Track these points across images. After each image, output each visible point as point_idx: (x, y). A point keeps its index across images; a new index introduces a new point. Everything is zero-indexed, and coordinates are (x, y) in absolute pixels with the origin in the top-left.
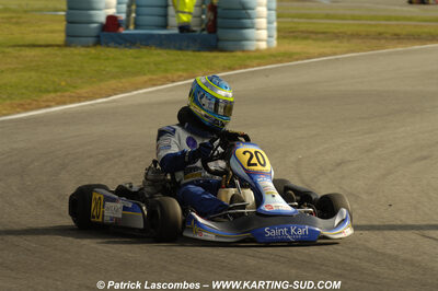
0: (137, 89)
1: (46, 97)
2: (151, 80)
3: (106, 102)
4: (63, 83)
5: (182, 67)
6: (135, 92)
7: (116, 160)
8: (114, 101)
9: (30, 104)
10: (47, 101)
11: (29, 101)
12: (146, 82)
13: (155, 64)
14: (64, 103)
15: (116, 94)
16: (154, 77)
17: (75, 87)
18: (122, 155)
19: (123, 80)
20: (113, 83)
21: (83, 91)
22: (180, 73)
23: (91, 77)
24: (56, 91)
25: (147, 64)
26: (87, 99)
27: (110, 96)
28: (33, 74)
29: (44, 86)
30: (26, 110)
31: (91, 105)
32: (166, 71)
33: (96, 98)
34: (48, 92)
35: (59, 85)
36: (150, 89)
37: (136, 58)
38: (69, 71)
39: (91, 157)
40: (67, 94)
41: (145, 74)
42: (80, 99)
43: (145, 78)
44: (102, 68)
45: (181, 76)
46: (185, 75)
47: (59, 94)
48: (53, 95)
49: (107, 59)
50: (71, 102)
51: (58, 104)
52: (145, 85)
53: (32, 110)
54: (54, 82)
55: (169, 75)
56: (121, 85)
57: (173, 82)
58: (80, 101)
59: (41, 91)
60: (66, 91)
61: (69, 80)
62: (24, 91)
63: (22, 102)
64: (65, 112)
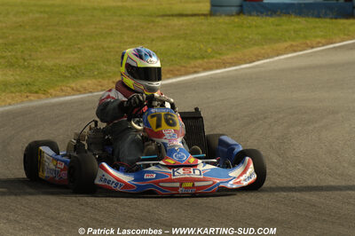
1: (193, 63)
2: (292, 45)
3: (249, 68)
4: (209, 50)
5: (322, 33)
6: (277, 58)
7: (261, 122)
8: (257, 66)
9: (178, 70)
10: (196, 67)
11: (178, 67)
12: (286, 48)
13: (295, 31)
14: (211, 69)
15: (259, 60)
16: (294, 43)
17: (220, 54)
18: (265, 118)
19: (265, 47)
20: (256, 50)
21: (228, 57)
22: (319, 40)
23: (235, 45)
24: (203, 58)
25: (287, 31)
26: (231, 64)
27: (254, 61)
28: (181, 42)
29: (192, 53)
30: (176, 76)
31: (236, 70)
32: (305, 37)
34: (196, 58)
35: (206, 51)
36: (290, 55)
37: (277, 25)
38: (213, 39)
39: (237, 119)
40: (212, 60)
41: (285, 41)
42: (224, 65)
43: (286, 44)
44: (246, 35)
45: (319, 43)
46: (323, 41)
47: (206, 60)
48: (200, 61)
49: (250, 27)
50: (217, 68)
51: (205, 70)
52: (286, 51)
53: (181, 75)
54: (200, 49)
55: (308, 42)
56: (263, 51)
57: (312, 47)
58: (225, 67)
59: (188, 58)
60: (213, 57)
61: (214, 47)
62: (173, 58)
63: (171, 68)
64: (211, 77)
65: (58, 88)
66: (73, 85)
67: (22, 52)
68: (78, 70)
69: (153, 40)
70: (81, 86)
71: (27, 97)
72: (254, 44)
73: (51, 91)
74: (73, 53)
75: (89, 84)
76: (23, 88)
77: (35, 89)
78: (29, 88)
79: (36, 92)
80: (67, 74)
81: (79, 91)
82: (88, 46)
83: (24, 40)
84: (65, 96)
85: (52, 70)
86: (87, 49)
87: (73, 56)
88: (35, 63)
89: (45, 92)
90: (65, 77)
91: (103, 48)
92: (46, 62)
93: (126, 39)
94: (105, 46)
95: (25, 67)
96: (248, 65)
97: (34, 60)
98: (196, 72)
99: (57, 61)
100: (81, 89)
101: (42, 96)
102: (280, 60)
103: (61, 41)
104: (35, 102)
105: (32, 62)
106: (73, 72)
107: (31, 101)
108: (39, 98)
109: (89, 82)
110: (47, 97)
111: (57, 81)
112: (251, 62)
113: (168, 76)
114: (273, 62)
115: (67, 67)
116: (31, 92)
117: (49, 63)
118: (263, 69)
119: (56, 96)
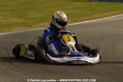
0: (112, 16)
1: (83, 18)
4: (88, 14)
6: (112, 17)
7: (106, 39)
9: (78, 20)
10: (84, 19)
12: (115, 13)
13: (118, 8)
14: (89, 20)
15: (106, 17)
16: (118, 12)
17: (92, 15)
18: (107, 37)
19: (108, 13)
20: (105, 14)
21: (95, 16)
23: (97, 12)
24: (86, 16)
25: (116, 7)
26: (96, 19)
27: (104, 18)
28: (79, 10)
29: (83, 14)
30: (76, 22)
31: (97, 21)
32: (122, 10)
33: (99, 19)
34: (84, 16)
35: (87, 14)
36: (116, 16)
37: (112, 5)
38: (90, 10)
39: (97, 37)
40: (89, 17)
41: (115, 11)
42: (94, 19)
44: (101, 9)
47: (87, 17)
48: (85, 17)
49: (103, 6)
50: (91, 20)
51: (87, 20)
53: (78, 22)
54: (85, 13)
56: (107, 14)
58: (94, 20)
59: (81, 16)
60: (89, 16)
61: (90, 12)
62: (76, 16)
63: (75, 19)
64: (89, 23)
65: (36, 25)
66: (41, 24)
67: (24, 12)
68: (43, 19)
69: (69, 9)
70: (44, 25)
71: (25, 28)
72: (104, 12)
73: (33, 26)
74: (41, 13)
75: (46, 24)
76: (24, 25)
77: (28, 25)
78: (26, 25)
79: (28, 26)
80: (39, 20)
81: (43, 27)
82: (47, 11)
83: (25, 8)
84: (38, 28)
85: (34, 19)
86: (46, 12)
87: (41, 14)
88: (28, 16)
89: (31, 27)
90: (38, 21)
91: (52, 12)
92: (32, 16)
93: (60, 9)
94: (52, 11)
95: (25, 18)
96: (102, 19)
97: (28, 15)
98: (84, 21)
99: (36, 16)
100: (44, 26)
101: (30, 28)
102: (113, 17)
103: (37, 9)
104: (28, 30)
105: (27, 16)
106: (41, 19)
107: (26, 29)
108: (29, 28)
109: (47, 23)
110: (32, 28)
111: (35, 23)
112: (103, 18)
113: (74, 22)
114: (111, 18)
115: (39, 18)
116: (26, 26)
117: (33, 16)
118: (107, 21)
119: (35, 28)
